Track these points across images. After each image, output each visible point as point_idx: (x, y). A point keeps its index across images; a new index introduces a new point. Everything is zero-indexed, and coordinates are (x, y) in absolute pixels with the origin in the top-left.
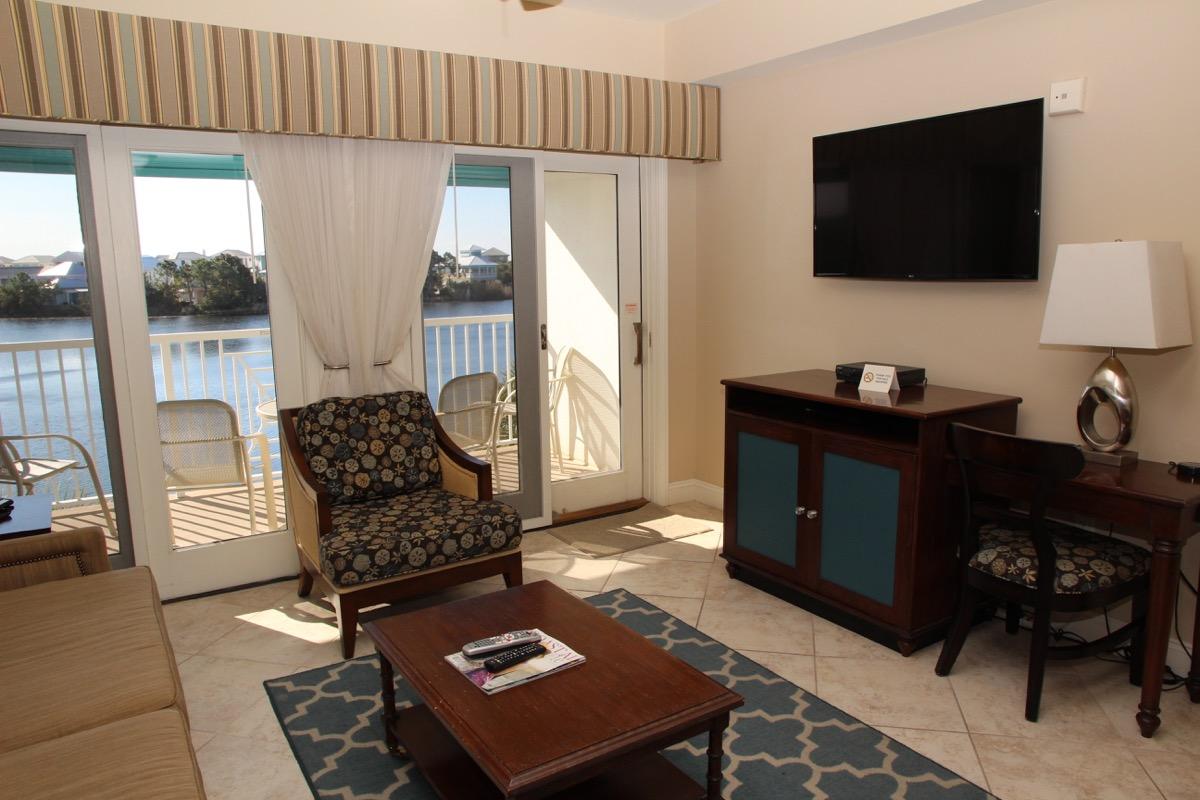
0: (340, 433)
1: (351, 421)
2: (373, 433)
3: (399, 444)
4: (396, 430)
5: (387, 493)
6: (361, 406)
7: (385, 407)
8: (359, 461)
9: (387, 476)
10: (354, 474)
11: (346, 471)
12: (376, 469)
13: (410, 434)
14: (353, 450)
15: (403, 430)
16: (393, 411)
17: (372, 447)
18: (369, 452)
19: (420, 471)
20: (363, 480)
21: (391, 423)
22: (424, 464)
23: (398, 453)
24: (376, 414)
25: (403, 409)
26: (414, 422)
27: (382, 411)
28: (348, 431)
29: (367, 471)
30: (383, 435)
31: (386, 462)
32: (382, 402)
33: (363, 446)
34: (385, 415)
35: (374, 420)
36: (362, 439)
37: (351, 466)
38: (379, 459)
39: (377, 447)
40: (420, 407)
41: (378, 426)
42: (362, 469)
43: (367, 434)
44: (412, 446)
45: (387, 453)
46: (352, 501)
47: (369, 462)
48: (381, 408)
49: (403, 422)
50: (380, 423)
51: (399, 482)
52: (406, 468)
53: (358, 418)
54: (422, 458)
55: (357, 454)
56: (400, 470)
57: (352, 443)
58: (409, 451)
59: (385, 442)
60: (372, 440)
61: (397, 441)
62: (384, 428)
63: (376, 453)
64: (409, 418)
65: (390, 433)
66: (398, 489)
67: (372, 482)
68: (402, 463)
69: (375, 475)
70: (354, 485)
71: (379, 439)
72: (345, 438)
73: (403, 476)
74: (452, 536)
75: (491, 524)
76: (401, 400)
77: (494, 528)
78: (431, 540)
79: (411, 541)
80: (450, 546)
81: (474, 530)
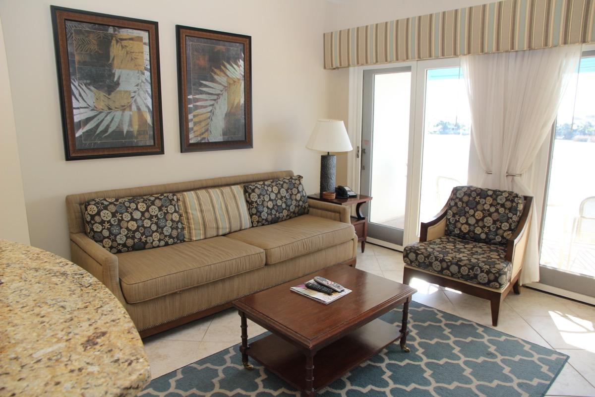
0: (463, 202)
1: (471, 199)
2: (479, 207)
3: (491, 217)
4: (493, 209)
5: (476, 239)
6: (478, 192)
7: (491, 196)
8: (467, 219)
9: (478, 230)
10: (462, 224)
11: (459, 221)
12: (474, 225)
13: (499, 213)
14: (466, 212)
15: (497, 211)
16: (495, 199)
17: (476, 214)
18: (473, 216)
19: (497, 235)
20: (465, 228)
21: (491, 205)
22: (500, 232)
23: (488, 221)
24: (485, 198)
25: (501, 200)
26: (505, 208)
27: (489, 198)
28: (467, 203)
30: (484, 210)
31: (480, 224)
32: (490, 193)
33: (472, 212)
34: (489, 200)
35: (482, 201)
36: (473, 209)
37: (463, 220)
38: (477, 221)
39: (479, 215)
40: (513, 201)
41: (484, 205)
42: (467, 223)
43: (476, 207)
44: (498, 220)
45: (482, 220)
46: (458, 236)
47: (472, 221)
48: (488, 196)
49: (499, 207)
50: (485, 203)
51: (483, 236)
52: (490, 230)
53: (475, 198)
54: (501, 228)
55: (467, 215)
56: (486, 230)
57: (467, 209)
58: (494, 222)
59: (483, 213)
60: (477, 210)
61: (490, 215)
62: (487, 207)
63: (477, 217)
64: (503, 206)
65: (488, 210)
66: (481, 239)
67: (469, 231)
68: (489, 227)
69: (472, 228)
70: (460, 229)
71: (481, 211)
72: (464, 205)
73: (486, 234)
74: (457, 264)
75: (481, 268)
76: (502, 195)
77: (482, 271)
78: (445, 261)
79: (436, 257)
80: (454, 269)
81: (470, 267)
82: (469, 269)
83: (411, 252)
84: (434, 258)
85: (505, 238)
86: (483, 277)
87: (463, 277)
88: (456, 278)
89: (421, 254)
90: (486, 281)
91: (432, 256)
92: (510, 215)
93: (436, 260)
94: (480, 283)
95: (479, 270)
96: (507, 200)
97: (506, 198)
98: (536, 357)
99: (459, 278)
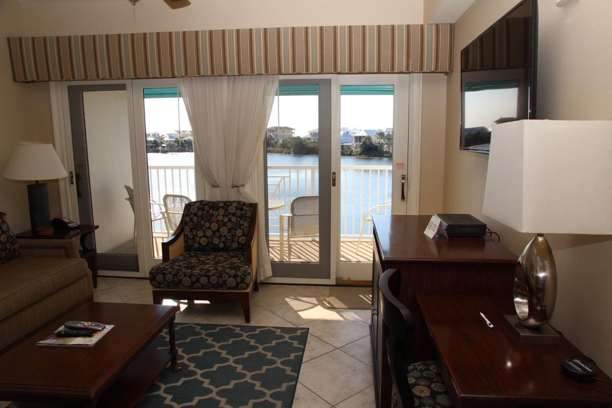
0: (198, 217)
1: (205, 212)
2: (214, 219)
3: (225, 226)
4: (226, 219)
5: (216, 249)
6: (210, 205)
7: (222, 207)
8: (204, 231)
9: (216, 241)
10: (200, 237)
11: (197, 235)
12: (211, 237)
13: (232, 222)
14: (202, 226)
15: (230, 220)
16: (227, 210)
17: (212, 226)
18: (210, 228)
19: (233, 242)
20: (204, 241)
21: (224, 216)
22: (236, 238)
23: (224, 230)
24: (218, 211)
25: (232, 209)
26: (237, 217)
27: (221, 209)
28: (202, 217)
29: (207, 237)
30: (219, 221)
31: (217, 234)
32: (221, 205)
33: (207, 224)
34: (222, 211)
35: (216, 213)
36: (208, 221)
37: (200, 234)
38: (214, 232)
39: (214, 226)
40: (242, 209)
41: (217, 216)
42: (205, 236)
43: (211, 219)
44: (232, 228)
45: (218, 230)
46: (198, 249)
47: (209, 233)
48: (220, 207)
49: (230, 216)
50: (219, 215)
51: (221, 245)
52: (226, 239)
53: (208, 211)
54: (235, 235)
55: (204, 228)
56: (223, 239)
57: (203, 223)
58: (229, 231)
59: (218, 224)
60: (212, 222)
61: (224, 225)
62: (220, 218)
63: (213, 229)
64: (234, 214)
65: (222, 221)
66: (220, 249)
67: (208, 243)
68: (225, 236)
69: (210, 240)
70: (199, 243)
71: (216, 223)
72: (200, 219)
73: (224, 242)
74: (205, 275)
75: (228, 274)
76: (232, 205)
77: (230, 277)
78: (194, 275)
79: (184, 273)
80: (204, 280)
81: (218, 275)
82: (218, 277)
83: (157, 273)
84: (182, 275)
85: (240, 243)
86: (231, 282)
87: (213, 286)
88: (206, 289)
89: (169, 273)
90: (235, 285)
91: (180, 273)
92: (242, 222)
93: (185, 276)
94: (229, 288)
95: (227, 276)
96: (237, 208)
97: (236, 207)
98: (287, 337)
99: (209, 288)
